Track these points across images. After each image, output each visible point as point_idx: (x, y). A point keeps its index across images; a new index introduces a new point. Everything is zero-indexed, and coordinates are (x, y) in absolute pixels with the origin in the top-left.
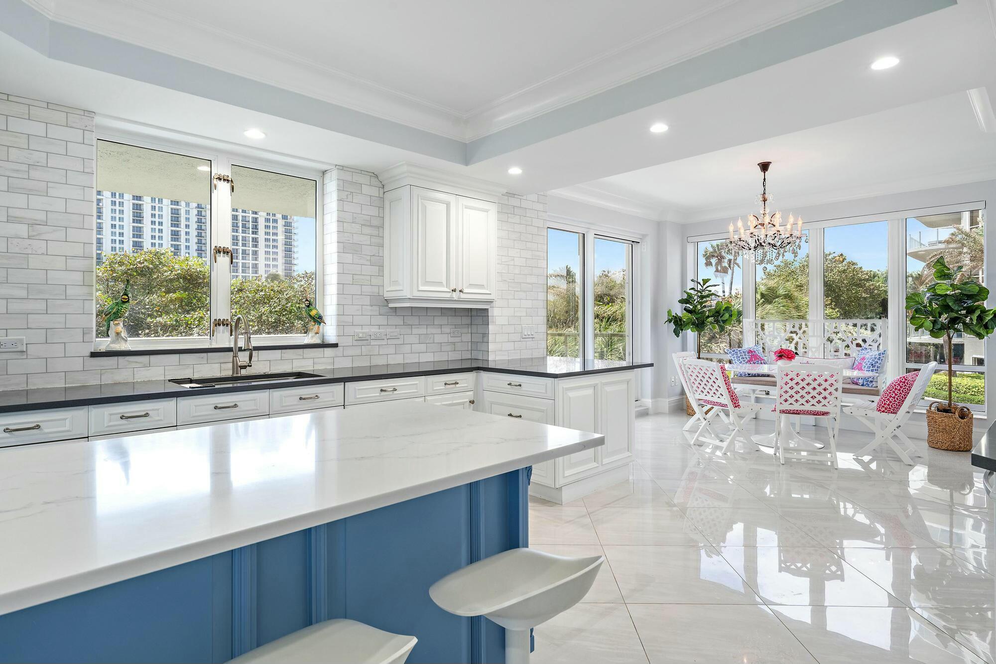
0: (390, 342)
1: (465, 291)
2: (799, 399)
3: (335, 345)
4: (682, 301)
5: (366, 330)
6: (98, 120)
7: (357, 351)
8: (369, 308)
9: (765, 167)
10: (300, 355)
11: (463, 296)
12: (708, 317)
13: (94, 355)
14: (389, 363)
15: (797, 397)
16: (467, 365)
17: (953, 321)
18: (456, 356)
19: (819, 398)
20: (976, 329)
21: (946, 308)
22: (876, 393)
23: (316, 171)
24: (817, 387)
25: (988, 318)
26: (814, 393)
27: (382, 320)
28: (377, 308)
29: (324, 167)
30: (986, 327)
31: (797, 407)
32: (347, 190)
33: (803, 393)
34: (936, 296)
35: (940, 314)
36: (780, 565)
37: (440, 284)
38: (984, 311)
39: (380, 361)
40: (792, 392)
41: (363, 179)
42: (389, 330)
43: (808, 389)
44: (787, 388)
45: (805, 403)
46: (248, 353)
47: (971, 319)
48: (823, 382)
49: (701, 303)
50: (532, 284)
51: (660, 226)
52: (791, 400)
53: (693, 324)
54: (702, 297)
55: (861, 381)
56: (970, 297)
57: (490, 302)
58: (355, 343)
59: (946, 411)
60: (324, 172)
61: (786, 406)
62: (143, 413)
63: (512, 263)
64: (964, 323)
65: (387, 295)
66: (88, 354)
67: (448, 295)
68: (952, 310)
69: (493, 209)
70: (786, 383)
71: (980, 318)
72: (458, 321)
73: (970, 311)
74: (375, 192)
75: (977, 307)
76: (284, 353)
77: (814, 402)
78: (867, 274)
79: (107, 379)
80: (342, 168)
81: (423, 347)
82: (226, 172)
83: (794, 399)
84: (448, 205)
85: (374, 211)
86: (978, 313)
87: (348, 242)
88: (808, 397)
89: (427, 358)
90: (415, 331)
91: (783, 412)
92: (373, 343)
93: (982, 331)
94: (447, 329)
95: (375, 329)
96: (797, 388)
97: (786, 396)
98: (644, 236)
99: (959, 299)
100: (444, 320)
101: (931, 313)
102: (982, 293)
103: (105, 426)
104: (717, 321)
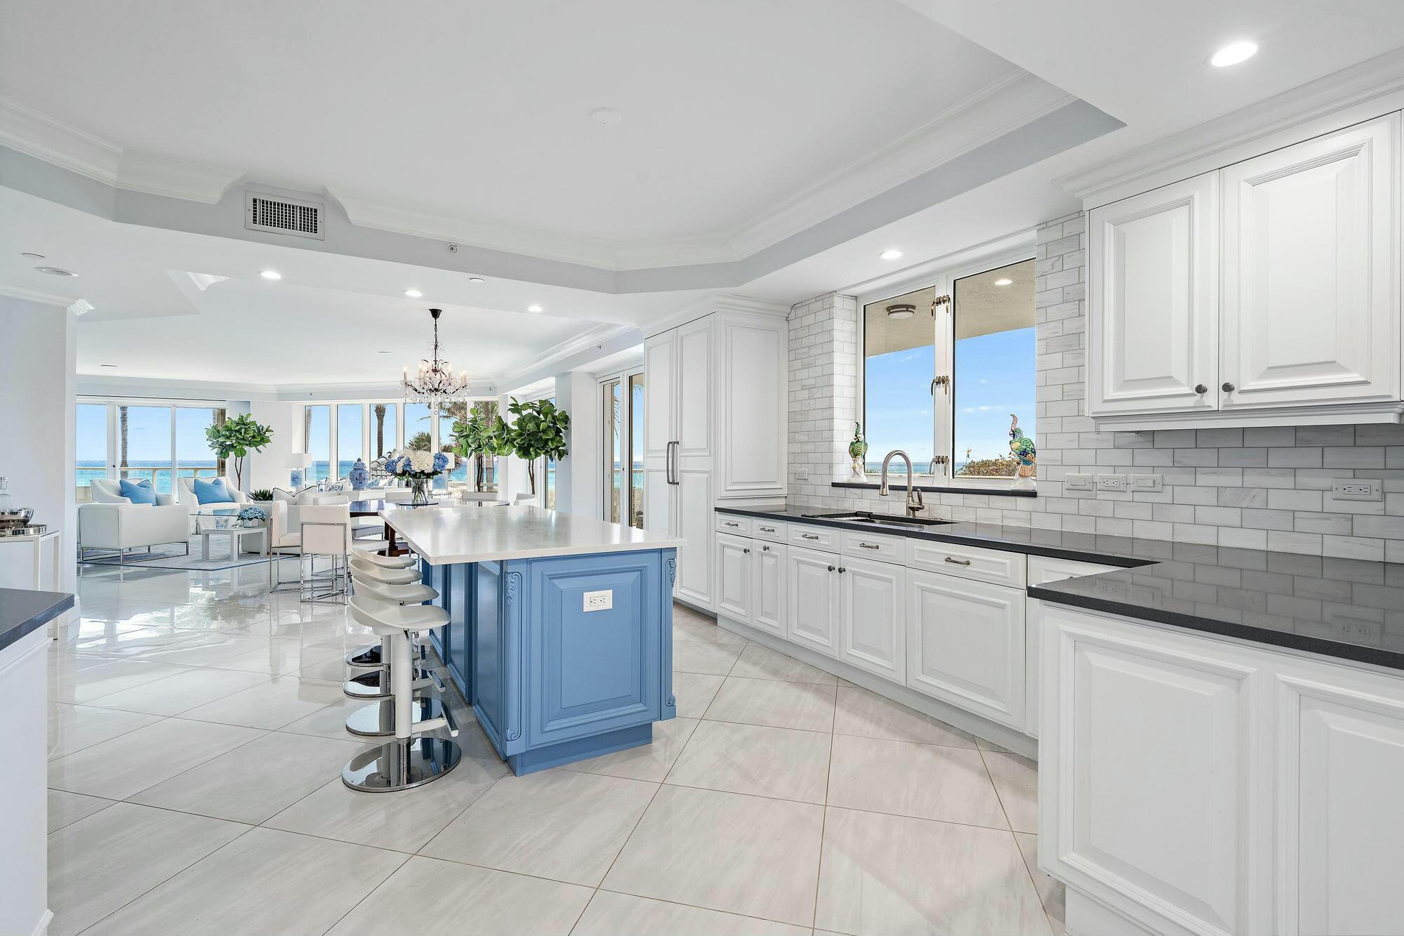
0: (1137, 497)
1: (1249, 385)
3: (1032, 495)
5: (1086, 473)
7: (1070, 507)
8: (1093, 436)
10: (985, 503)
11: (1236, 399)
13: (834, 485)
14: (1136, 535)
27: (1123, 457)
37: (1168, 380)
42: (1133, 475)
58: (1066, 494)
66: (831, 484)
67: (1189, 403)
76: (967, 499)
79: (842, 506)
80: (1045, 225)
81: (1232, 516)
87: (1056, 335)
90: (1203, 479)
92: (1100, 496)
95: (1107, 473)
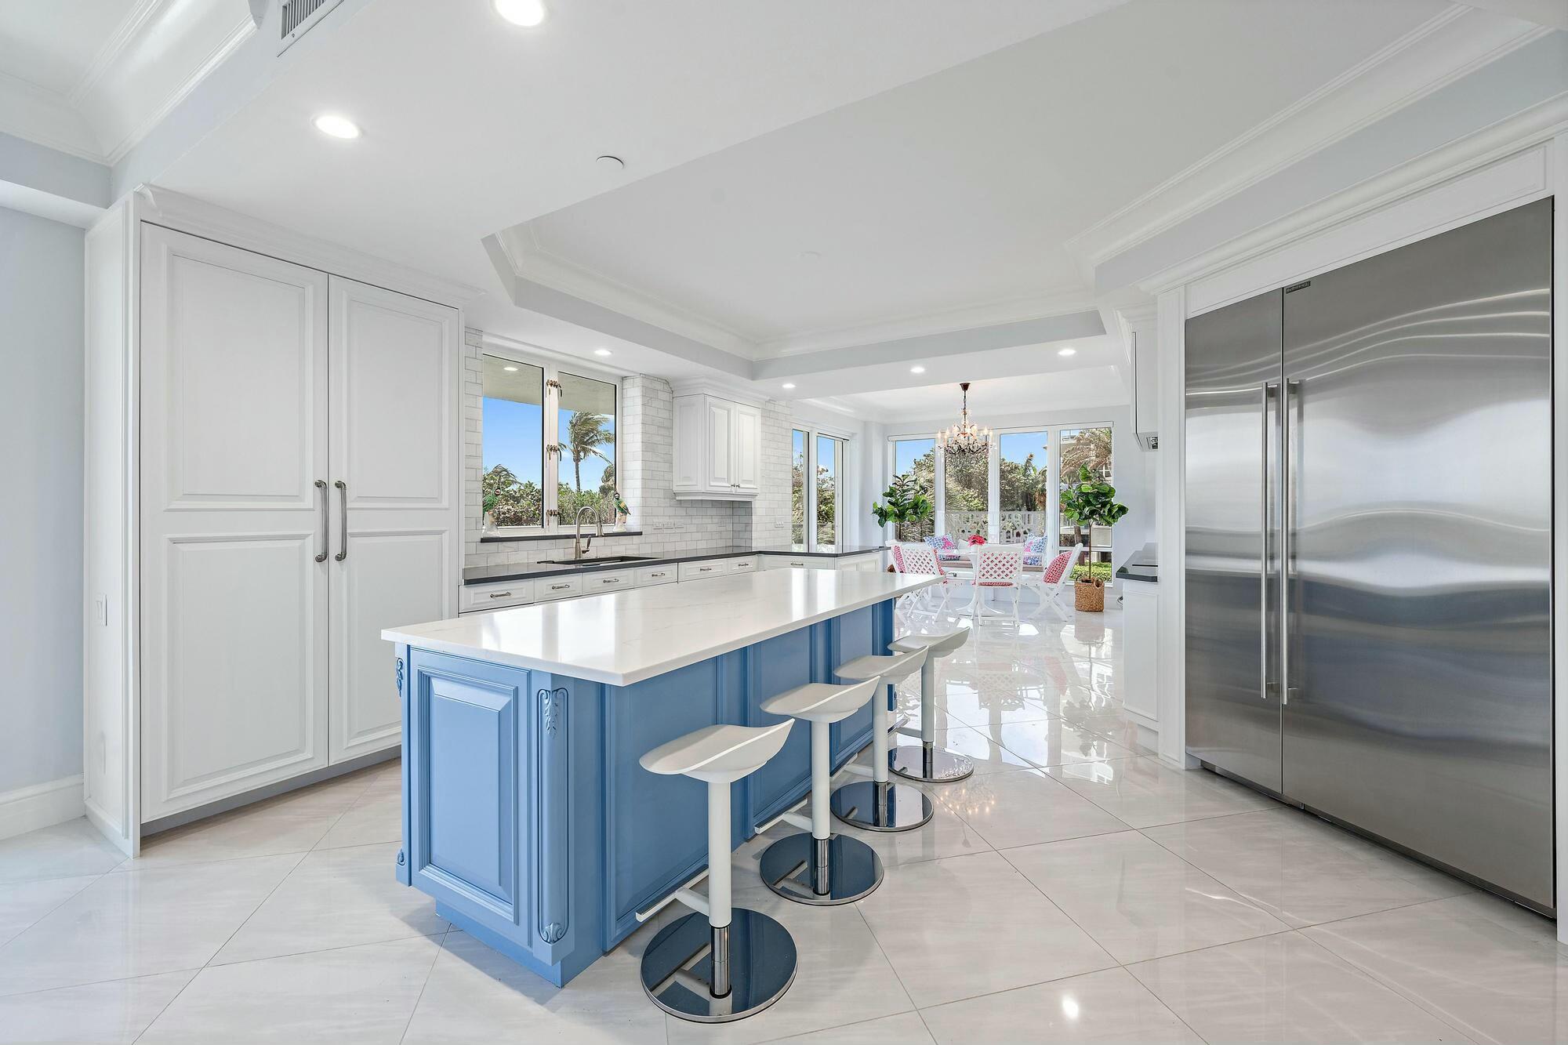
0: (677, 531)
1: (741, 486)
2: (993, 573)
3: (640, 534)
4: (886, 495)
5: (661, 520)
6: (486, 339)
7: (654, 539)
8: (662, 500)
9: (965, 387)
11: (739, 490)
12: (908, 509)
13: (483, 540)
14: (677, 549)
15: (992, 572)
16: (729, 551)
17: (1092, 513)
18: (722, 543)
19: (1007, 572)
20: (1107, 518)
21: (1088, 503)
22: (1040, 570)
23: (617, 376)
24: (1006, 564)
25: (1115, 511)
26: (1003, 569)
27: (672, 511)
28: (667, 500)
29: (625, 374)
30: (1113, 517)
31: (991, 580)
32: (648, 395)
33: (996, 569)
34: (1082, 494)
35: (1084, 507)
36: (980, 703)
37: (724, 479)
38: (1112, 505)
39: (669, 547)
40: (988, 568)
41: (658, 386)
42: (676, 521)
43: (1000, 565)
44: (984, 565)
45: (997, 577)
46: (586, 540)
47: (1104, 512)
48: (1010, 560)
49: (902, 496)
50: (781, 479)
51: (866, 425)
52: (987, 575)
53: (896, 515)
54: (904, 491)
55: (1029, 561)
56: (1105, 495)
57: (754, 496)
58: (655, 531)
59: (1087, 581)
60: (623, 378)
61: (984, 580)
62: (505, 593)
63: (768, 461)
64: (1100, 515)
65: (676, 489)
66: (480, 540)
67: (729, 490)
68: (1092, 505)
69: (758, 413)
70: (985, 561)
71: (1110, 511)
72: (723, 512)
73: (1104, 505)
74: (665, 396)
75: (1108, 502)
77: (1003, 575)
78: (1009, 466)
79: (493, 561)
80: (645, 376)
81: (699, 536)
82: (555, 378)
83: (989, 574)
84: (729, 411)
85: (666, 415)
86: (1108, 506)
88: (999, 572)
89: (702, 547)
90: (694, 521)
91: (981, 584)
92: (665, 531)
93: (1111, 520)
94: (716, 520)
95: (666, 520)
96: (992, 565)
97: (984, 572)
98: (853, 434)
99: (1097, 495)
100: (713, 511)
101: (1078, 507)
102: (1110, 492)
103: (472, 603)
104: (916, 513)
